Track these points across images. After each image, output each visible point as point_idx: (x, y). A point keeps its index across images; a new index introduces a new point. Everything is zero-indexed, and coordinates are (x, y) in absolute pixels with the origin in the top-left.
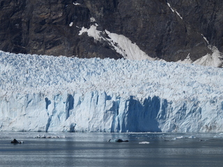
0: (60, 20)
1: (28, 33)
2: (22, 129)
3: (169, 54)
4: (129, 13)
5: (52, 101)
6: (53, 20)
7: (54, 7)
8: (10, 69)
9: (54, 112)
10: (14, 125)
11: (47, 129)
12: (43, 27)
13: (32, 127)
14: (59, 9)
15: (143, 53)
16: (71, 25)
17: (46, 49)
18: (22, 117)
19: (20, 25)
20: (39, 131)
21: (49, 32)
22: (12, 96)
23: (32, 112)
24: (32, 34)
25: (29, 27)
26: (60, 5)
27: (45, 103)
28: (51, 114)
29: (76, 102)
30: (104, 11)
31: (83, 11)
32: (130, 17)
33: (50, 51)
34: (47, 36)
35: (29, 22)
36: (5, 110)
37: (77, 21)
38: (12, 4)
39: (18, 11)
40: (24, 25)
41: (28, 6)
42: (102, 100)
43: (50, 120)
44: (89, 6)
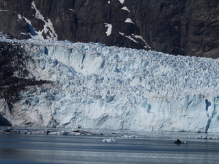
0: (218, 23)
1: (186, 36)
2: (182, 129)
5: (212, 103)
6: (212, 23)
7: (213, 10)
8: (170, 70)
9: (214, 113)
10: (174, 125)
11: (207, 130)
12: (202, 29)
13: (192, 128)
14: (218, 12)
17: (204, 51)
18: (182, 118)
19: (179, 28)
20: (199, 132)
21: (207, 34)
22: (173, 97)
23: (192, 114)
24: (191, 36)
25: (187, 30)
27: (205, 104)
28: (210, 115)
33: (208, 53)
34: (205, 39)
35: (188, 24)
36: (166, 110)
38: (171, 6)
39: (178, 13)
40: (183, 27)
41: (188, 9)
43: (209, 121)
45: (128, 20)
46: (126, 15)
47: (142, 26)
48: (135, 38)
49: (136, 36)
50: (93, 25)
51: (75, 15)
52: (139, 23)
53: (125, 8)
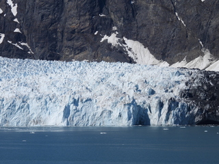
0: (87, 29)
1: (62, 41)
3: (171, 56)
4: (145, 22)
6: (82, 30)
7: (82, 18)
12: (74, 36)
14: (86, 20)
15: (151, 56)
16: (96, 34)
17: (75, 54)
19: (57, 35)
21: (78, 40)
24: (65, 41)
25: (63, 36)
26: (87, 17)
30: (124, 21)
31: (107, 21)
32: (145, 26)
33: (77, 56)
34: (76, 44)
35: (63, 31)
37: (101, 30)
38: (50, 17)
39: (55, 22)
40: (59, 34)
41: (63, 18)
44: (113, 17)
45: (17, 30)
46: (16, 25)
47: (28, 34)
48: (21, 46)
49: (22, 44)
52: (25, 32)
53: (16, 20)
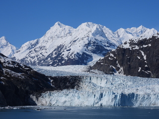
2: (87, 105)
10: (84, 104)
11: (94, 105)
18: (87, 101)
20: (91, 106)
23: (89, 99)
27: (94, 96)
29: (104, 95)
42: (112, 93)
45: (146, 66)
47: (151, 68)
49: (148, 72)
50: (135, 68)
51: (130, 65)
53: (146, 62)
